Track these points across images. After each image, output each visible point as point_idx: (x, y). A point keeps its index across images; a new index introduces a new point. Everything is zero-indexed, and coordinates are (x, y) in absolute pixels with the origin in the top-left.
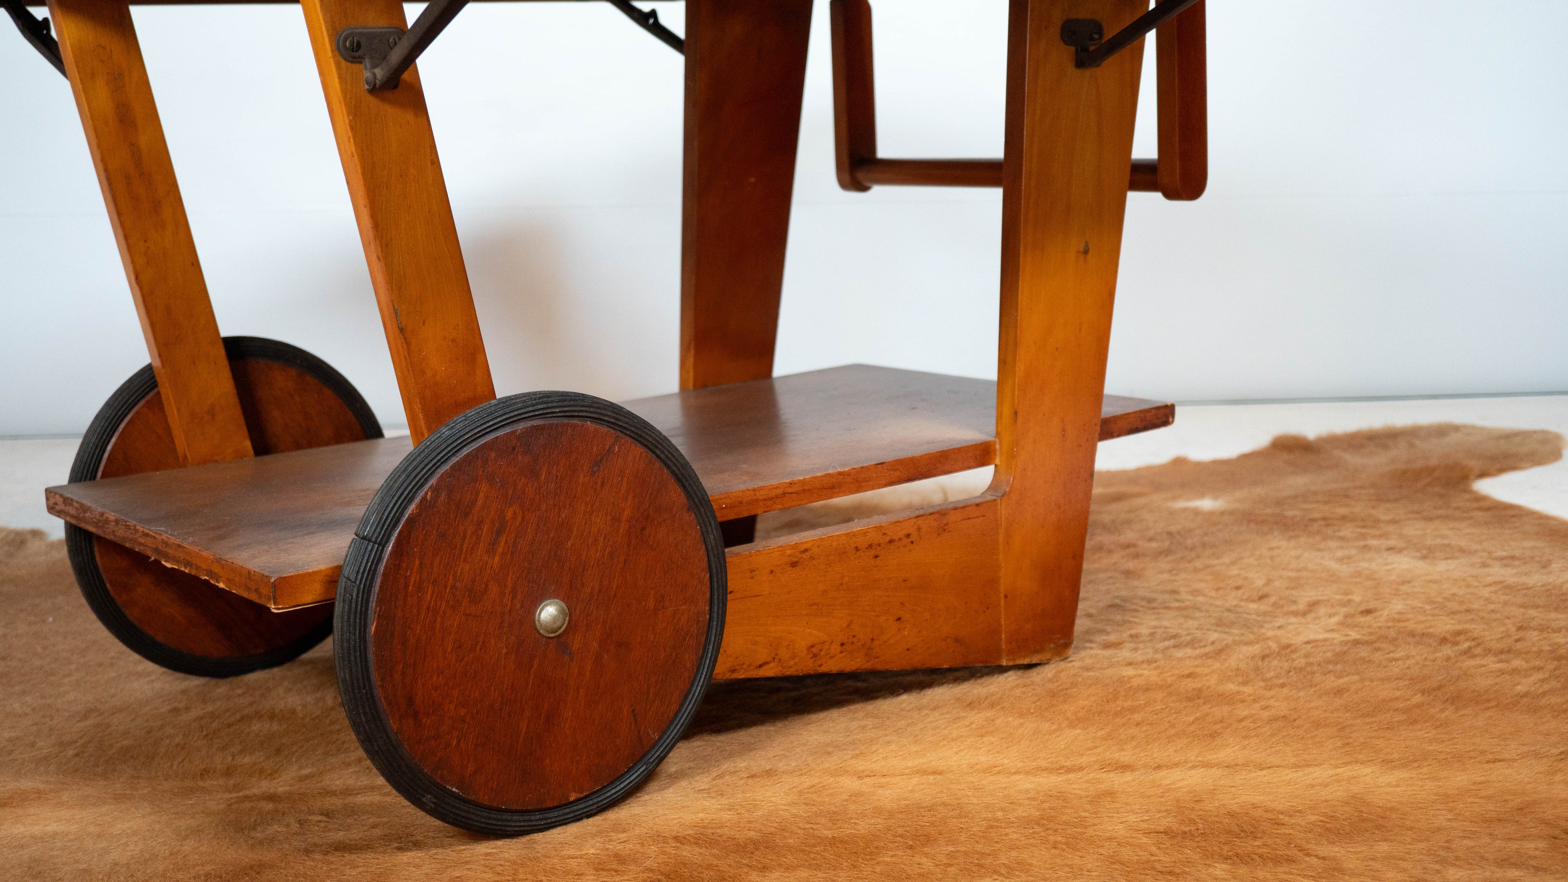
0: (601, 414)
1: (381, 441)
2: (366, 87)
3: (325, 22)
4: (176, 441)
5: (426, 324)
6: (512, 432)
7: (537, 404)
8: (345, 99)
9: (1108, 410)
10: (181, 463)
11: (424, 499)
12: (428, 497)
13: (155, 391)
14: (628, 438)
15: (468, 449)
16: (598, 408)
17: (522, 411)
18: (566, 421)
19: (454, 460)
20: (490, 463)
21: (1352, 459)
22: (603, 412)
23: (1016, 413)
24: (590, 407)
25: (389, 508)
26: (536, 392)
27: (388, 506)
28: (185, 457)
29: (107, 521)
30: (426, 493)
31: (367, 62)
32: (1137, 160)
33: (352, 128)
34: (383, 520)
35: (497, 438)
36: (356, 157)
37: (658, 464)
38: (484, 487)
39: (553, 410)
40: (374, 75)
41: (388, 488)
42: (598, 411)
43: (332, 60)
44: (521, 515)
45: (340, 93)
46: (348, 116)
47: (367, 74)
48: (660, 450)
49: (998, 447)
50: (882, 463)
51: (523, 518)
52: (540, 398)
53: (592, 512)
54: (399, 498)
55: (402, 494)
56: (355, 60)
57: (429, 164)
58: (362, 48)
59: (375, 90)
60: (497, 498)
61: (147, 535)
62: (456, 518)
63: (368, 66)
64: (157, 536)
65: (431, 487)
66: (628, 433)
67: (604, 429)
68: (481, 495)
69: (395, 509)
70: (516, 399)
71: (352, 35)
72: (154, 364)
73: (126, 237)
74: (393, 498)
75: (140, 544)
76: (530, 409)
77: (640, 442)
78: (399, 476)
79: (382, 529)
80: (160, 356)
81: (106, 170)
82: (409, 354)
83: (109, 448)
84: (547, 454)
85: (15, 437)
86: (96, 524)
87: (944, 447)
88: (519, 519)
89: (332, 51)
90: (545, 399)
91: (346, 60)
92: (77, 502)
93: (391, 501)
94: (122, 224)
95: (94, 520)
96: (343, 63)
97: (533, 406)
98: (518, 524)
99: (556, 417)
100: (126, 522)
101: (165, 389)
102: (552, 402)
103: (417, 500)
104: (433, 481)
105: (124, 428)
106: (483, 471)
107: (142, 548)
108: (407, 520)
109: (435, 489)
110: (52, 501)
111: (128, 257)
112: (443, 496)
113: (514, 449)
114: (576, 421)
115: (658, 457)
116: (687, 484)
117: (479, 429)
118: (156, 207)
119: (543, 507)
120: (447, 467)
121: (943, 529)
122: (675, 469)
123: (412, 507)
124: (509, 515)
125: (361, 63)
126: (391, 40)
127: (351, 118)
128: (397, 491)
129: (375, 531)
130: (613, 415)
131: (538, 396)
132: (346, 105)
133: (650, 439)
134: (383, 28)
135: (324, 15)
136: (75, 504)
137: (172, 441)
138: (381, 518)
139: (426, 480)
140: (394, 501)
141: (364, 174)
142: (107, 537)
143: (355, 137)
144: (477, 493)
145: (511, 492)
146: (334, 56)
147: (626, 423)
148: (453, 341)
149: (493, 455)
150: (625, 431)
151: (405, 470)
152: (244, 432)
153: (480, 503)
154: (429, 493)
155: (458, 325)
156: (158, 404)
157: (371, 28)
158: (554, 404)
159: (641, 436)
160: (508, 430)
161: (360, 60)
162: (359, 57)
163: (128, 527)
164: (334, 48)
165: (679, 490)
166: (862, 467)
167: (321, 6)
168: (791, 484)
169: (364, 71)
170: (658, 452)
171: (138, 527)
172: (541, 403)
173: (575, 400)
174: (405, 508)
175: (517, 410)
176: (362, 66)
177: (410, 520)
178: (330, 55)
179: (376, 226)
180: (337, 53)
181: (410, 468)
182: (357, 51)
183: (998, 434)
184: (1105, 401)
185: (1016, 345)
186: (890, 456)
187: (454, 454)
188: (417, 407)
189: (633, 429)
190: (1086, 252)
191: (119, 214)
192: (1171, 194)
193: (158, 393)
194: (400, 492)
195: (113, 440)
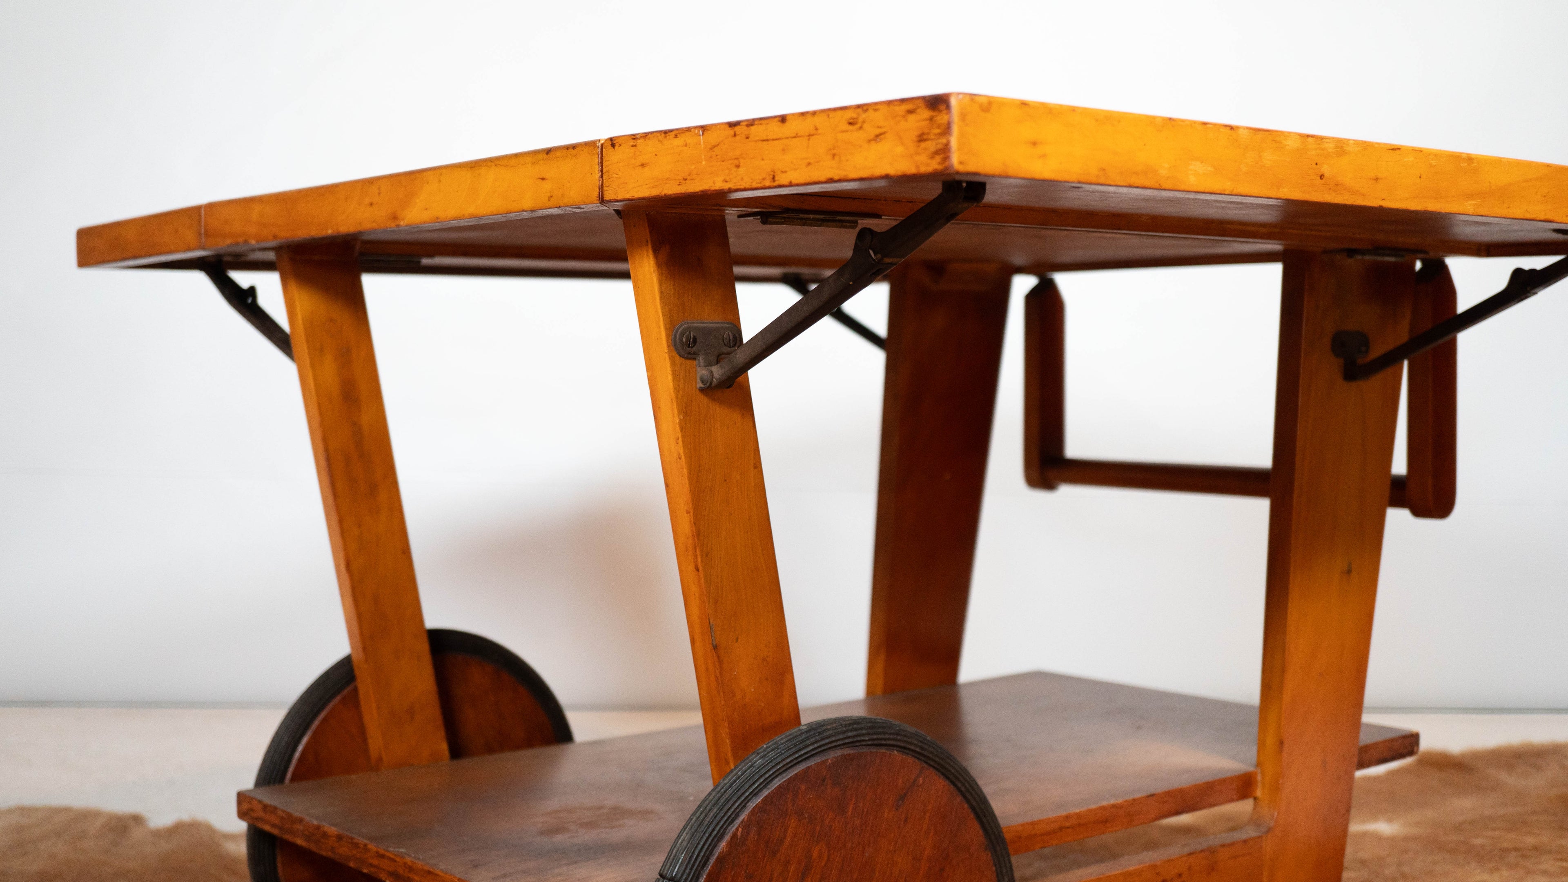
0: (908, 742)
1: (570, 747)
2: (700, 385)
3: (664, 315)
4: (370, 741)
5: (739, 641)
6: (823, 762)
7: (847, 731)
8: (677, 398)
9: (1365, 738)
10: (375, 767)
11: (734, 835)
12: (739, 833)
13: (351, 686)
14: (932, 769)
15: (779, 781)
16: (905, 736)
17: (833, 739)
18: (874, 750)
19: (766, 793)
20: (800, 797)
21: (1510, 780)
22: (910, 740)
23: (1281, 743)
24: (898, 734)
25: (700, 846)
26: (846, 717)
27: (698, 843)
28: (380, 759)
29: (325, 835)
30: (737, 829)
31: (701, 359)
32: (1394, 475)
33: (682, 429)
34: (693, 860)
35: (808, 768)
36: (683, 458)
37: (959, 799)
38: (793, 823)
39: (862, 738)
40: (712, 372)
41: (698, 823)
42: (905, 739)
43: (667, 355)
44: (826, 854)
45: (672, 390)
46: (679, 415)
47: (703, 372)
48: (962, 783)
49: (1259, 777)
50: (1153, 795)
51: (828, 857)
52: (850, 724)
53: (895, 851)
54: (710, 835)
55: (713, 830)
56: (690, 356)
57: (752, 468)
58: (697, 344)
59: (710, 389)
60: (805, 835)
61: (383, 856)
62: (764, 856)
63: (702, 363)
64: (398, 859)
65: (742, 822)
66: (932, 763)
67: (910, 760)
68: (790, 831)
69: (706, 847)
70: (827, 725)
71: (689, 329)
72: (354, 657)
73: (341, 522)
74: (704, 834)
75: (372, 865)
76: (841, 736)
77: (943, 774)
78: (710, 810)
79: (691, 869)
80: (365, 649)
81: (326, 450)
82: (721, 674)
83: (300, 748)
84: (855, 786)
85: (79, 704)
86: (308, 838)
87: (1208, 778)
88: (825, 858)
89: (668, 346)
90: (855, 726)
91: (681, 356)
92: (282, 811)
93: (702, 837)
94: (338, 508)
95: (306, 833)
96: (678, 357)
97: (844, 732)
98: (823, 864)
99: (865, 745)
100: (352, 838)
101: (365, 684)
102: (862, 729)
103: (727, 838)
104: (744, 816)
105: (318, 727)
106: (793, 805)
107: (372, 869)
108: (717, 858)
109: (746, 825)
110: (245, 806)
111: (339, 541)
112: (754, 831)
113: (824, 780)
114: (883, 750)
115: (959, 789)
116: (984, 820)
117: (791, 758)
118: (373, 490)
119: (849, 846)
120: (759, 799)
121: (1212, 868)
122: (974, 803)
123: (723, 844)
124: (815, 853)
125: (695, 359)
126: (725, 336)
127: (681, 417)
128: (708, 827)
129: (684, 871)
130: (920, 744)
131: (848, 722)
132: (677, 403)
133: (953, 771)
134: (719, 323)
135: (663, 308)
136: (279, 812)
137: (365, 741)
138: (692, 857)
139: (737, 816)
140: (705, 838)
141: (690, 478)
142: (324, 853)
143: (684, 437)
144: (786, 830)
145: (818, 828)
146: (669, 352)
147: (932, 753)
148: (764, 659)
149: (803, 787)
150: (929, 762)
151: (716, 803)
152: (441, 733)
153: (788, 840)
154: (740, 829)
155: (769, 642)
156: (353, 701)
157: (706, 323)
158: (864, 731)
159: (944, 768)
160: (818, 760)
161: (694, 356)
162: (694, 354)
163: (356, 845)
164: (670, 343)
165: (977, 826)
166: (1134, 800)
167: (661, 299)
168: (1068, 817)
169: (698, 369)
170: (959, 785)
171: (369, 846)
172: (851, 731)
173: (884, 728)
174: (715, 847)
175: (827, 738)
176: (694, 363)
177: (720, 860)
178: (666, 350)
179: (698, 534)
180: (672, 348)
181: (722, 801)
182: (692, 347)
183: (1259, 764)
184: (1363, 731)
185: (1283, 670)
186: (1159, 787)
187: (765, 787)
188: (724, 732)
189: (937, 759)
190: (1349, 572)
191: (335, 496)
192: (1419, 512)
193: (356, 689)
194: (711, 829)
195: (305, 740)
